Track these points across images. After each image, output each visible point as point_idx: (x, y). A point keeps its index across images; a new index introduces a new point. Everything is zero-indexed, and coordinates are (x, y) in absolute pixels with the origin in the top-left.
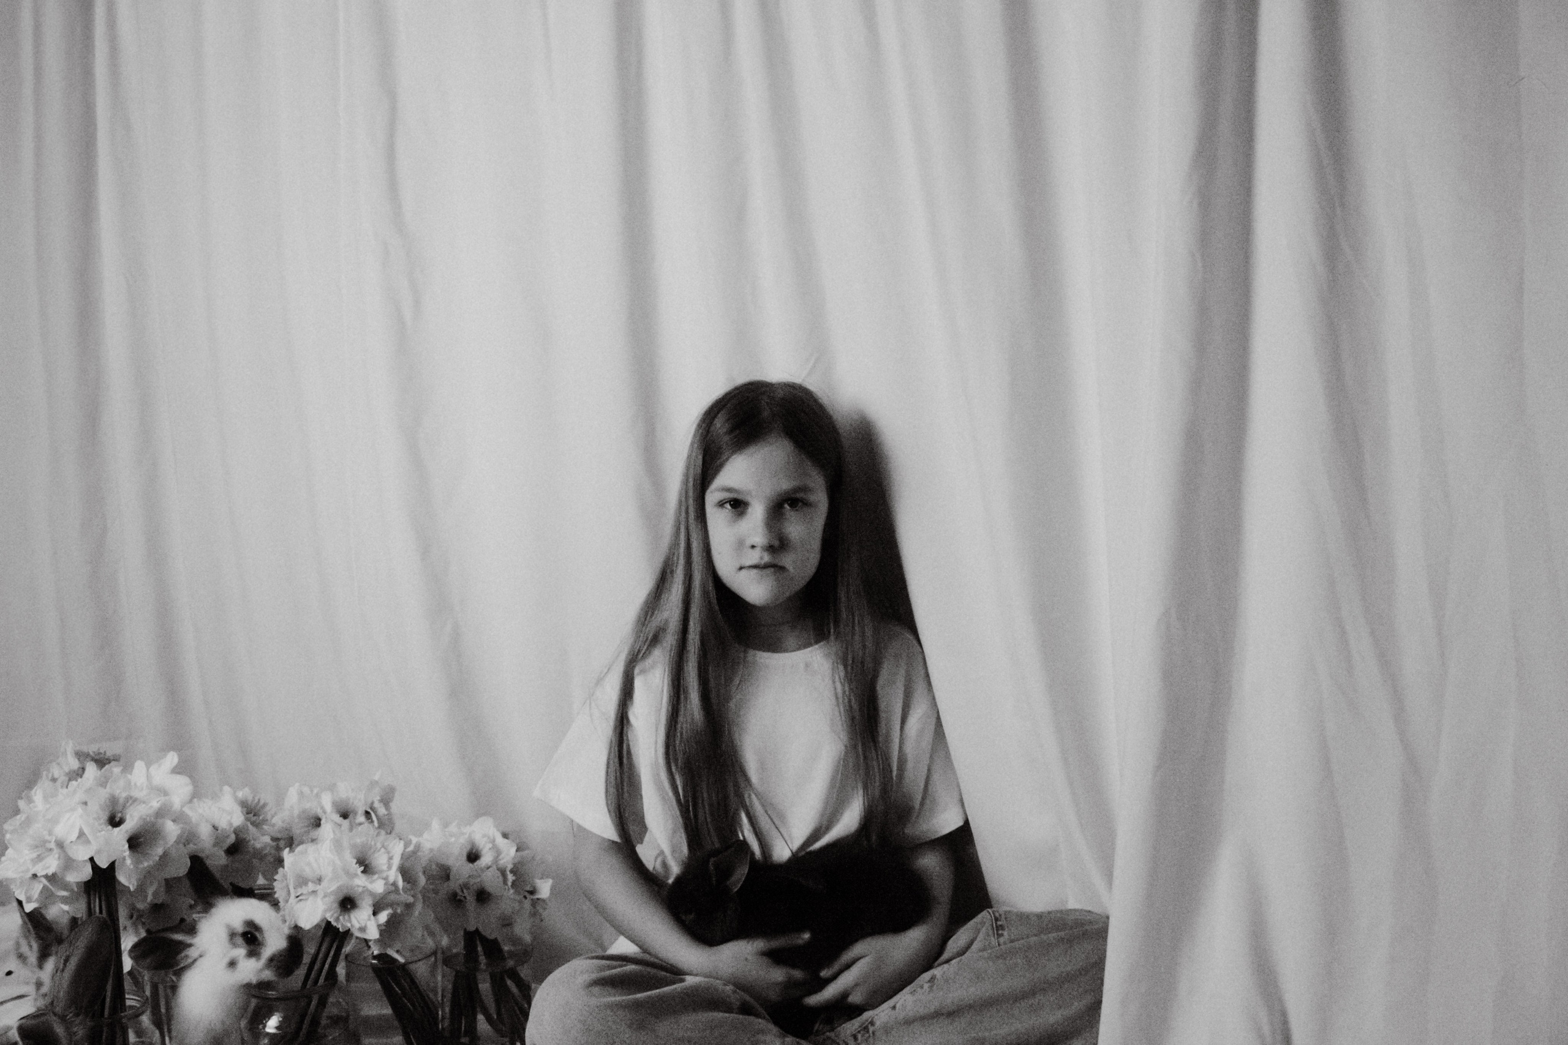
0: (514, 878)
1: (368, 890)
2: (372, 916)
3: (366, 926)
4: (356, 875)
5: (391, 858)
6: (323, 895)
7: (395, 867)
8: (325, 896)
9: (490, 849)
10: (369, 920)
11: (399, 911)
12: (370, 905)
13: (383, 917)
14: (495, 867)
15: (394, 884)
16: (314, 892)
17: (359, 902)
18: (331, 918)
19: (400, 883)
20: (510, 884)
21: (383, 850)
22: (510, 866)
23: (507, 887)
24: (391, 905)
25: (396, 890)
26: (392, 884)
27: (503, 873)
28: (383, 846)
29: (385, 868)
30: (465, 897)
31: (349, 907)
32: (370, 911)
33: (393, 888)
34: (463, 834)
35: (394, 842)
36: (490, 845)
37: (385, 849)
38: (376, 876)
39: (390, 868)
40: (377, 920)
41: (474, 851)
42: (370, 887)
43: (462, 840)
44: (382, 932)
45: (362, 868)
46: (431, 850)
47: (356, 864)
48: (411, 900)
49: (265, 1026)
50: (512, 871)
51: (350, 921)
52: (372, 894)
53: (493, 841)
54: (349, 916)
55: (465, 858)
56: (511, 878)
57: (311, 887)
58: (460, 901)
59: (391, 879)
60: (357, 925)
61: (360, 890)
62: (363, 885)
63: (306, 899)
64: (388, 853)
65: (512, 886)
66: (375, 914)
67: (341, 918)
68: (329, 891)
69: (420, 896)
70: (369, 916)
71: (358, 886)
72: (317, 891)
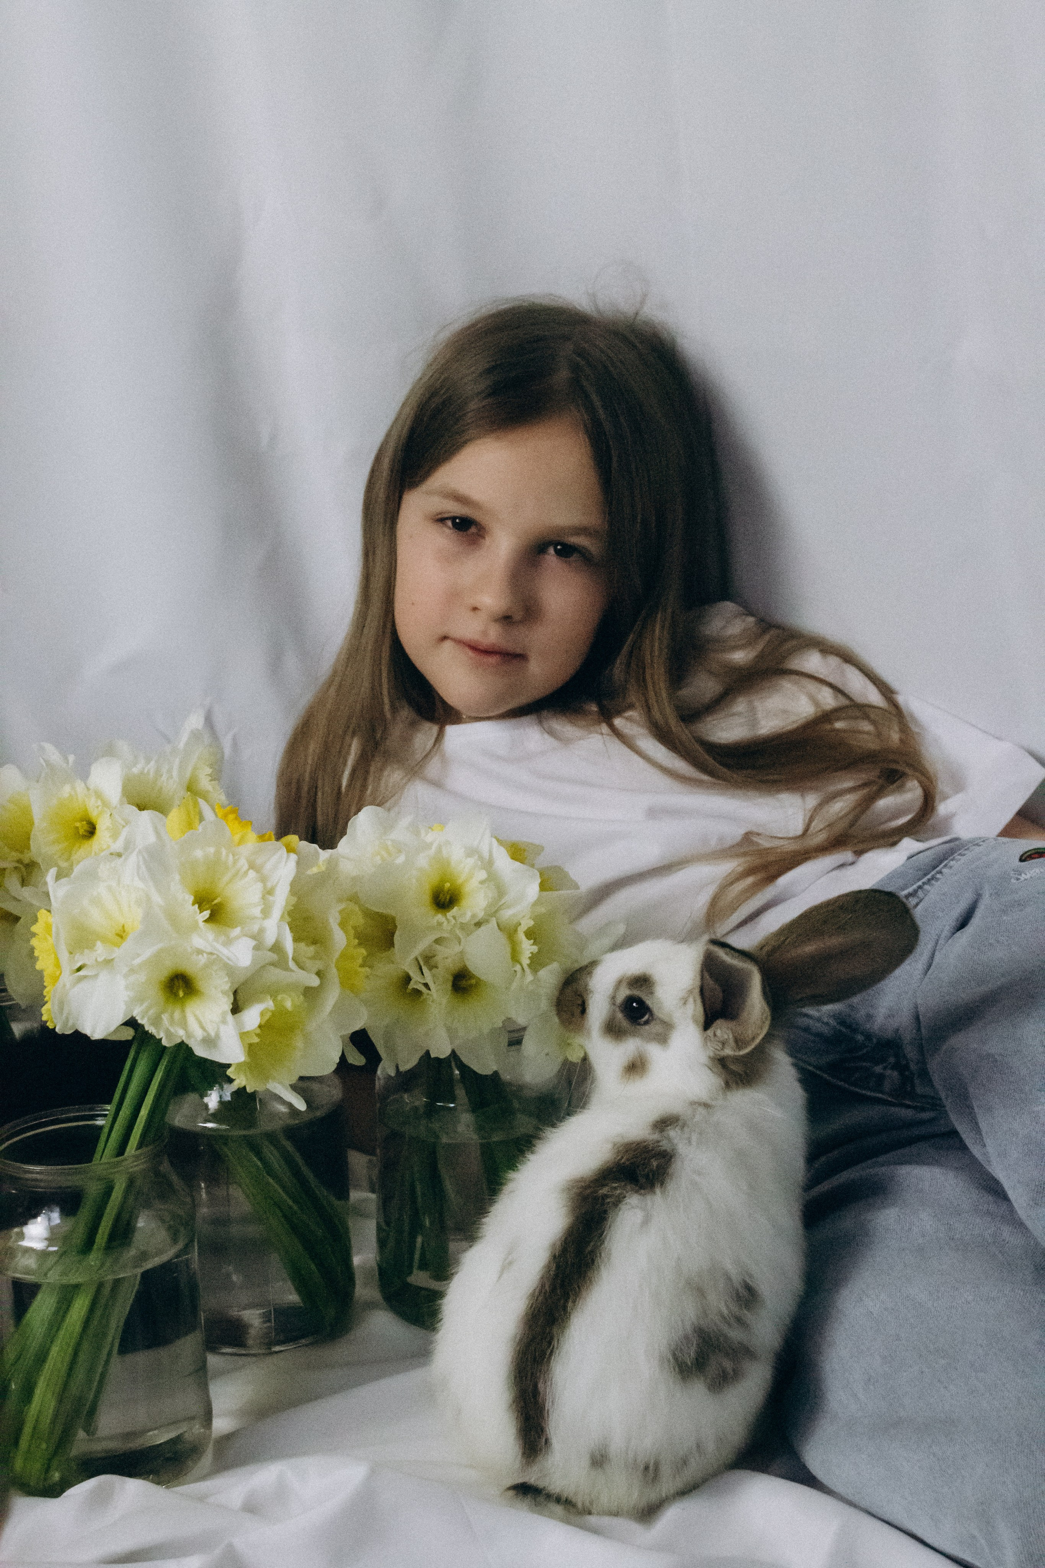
0: (535, 949)
1: (219, 959)
2: (230, 1016)
3: (217, 1036)
4: (195, 927)
5: (269, 892)
6: (125, 970)
7: (277, 912)
8: (132, 971)
9: (482, 882)
10: (224, 1022)
11: (288, 1004)
12: (224, 993)
13: (252, 1017)
14: (493, 922)
15: (277, 948)
16: (108, 963)
17: (201, 984)
18: (143, 1018)
19: (289, 945)
20: (526, 961)
21: (252, 874)
22: (527, 923)
23: (518, 968)
24: (273, 992)
25: (281, 963)
26: (271, 950)
27: (509, 932)
28: (252, 866)
29: (257, 911)
30: (426, 985)
31: (181, 994)
32: (226, 1004)
33: (274, 957)
34: (429, 846)
35: (276, 857)
36: (482, 875)
37: (258, 871)
38: (237, 931)
39: (266, 913)
40: (239, 1025)
41: (447, 885)
42: (224, 952)
43: (423, 861)
44: (251, 1050)
45: (207, 914)
46: (355, 879)
47: (193, 904)
48: (315, 982)
49: (21, 1236)
50: (529, 934)
51: (184, 1024)
52: (230, 970)
53: (488, 864)
54: (183, 1011)
55: (427, 898)
56: (528, 948)
57: (100, 951)
58: (418, 992)
59: (270, 939)
60: (199, 1034)
61: (203, 960)
62: (209, 950)
63: (96, 976)
64: (263, 879)
65: (529, 966)
66: (236, 1009)
67: (165, 1017)
68: (137, 961)
69: (333, 974)
70: (224, 1014)
71: (199, 952)
72: (112, 960)
